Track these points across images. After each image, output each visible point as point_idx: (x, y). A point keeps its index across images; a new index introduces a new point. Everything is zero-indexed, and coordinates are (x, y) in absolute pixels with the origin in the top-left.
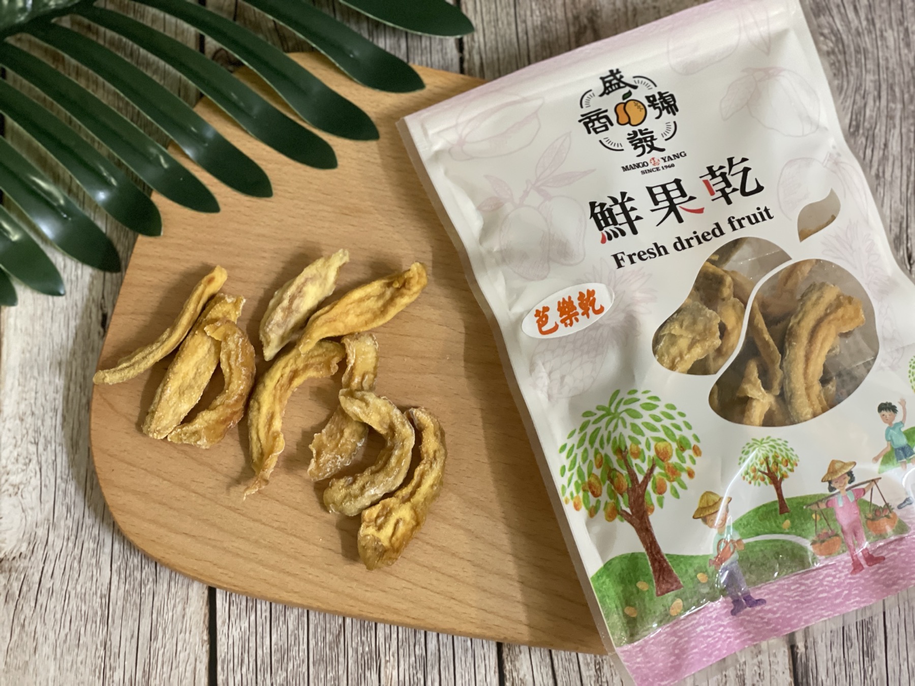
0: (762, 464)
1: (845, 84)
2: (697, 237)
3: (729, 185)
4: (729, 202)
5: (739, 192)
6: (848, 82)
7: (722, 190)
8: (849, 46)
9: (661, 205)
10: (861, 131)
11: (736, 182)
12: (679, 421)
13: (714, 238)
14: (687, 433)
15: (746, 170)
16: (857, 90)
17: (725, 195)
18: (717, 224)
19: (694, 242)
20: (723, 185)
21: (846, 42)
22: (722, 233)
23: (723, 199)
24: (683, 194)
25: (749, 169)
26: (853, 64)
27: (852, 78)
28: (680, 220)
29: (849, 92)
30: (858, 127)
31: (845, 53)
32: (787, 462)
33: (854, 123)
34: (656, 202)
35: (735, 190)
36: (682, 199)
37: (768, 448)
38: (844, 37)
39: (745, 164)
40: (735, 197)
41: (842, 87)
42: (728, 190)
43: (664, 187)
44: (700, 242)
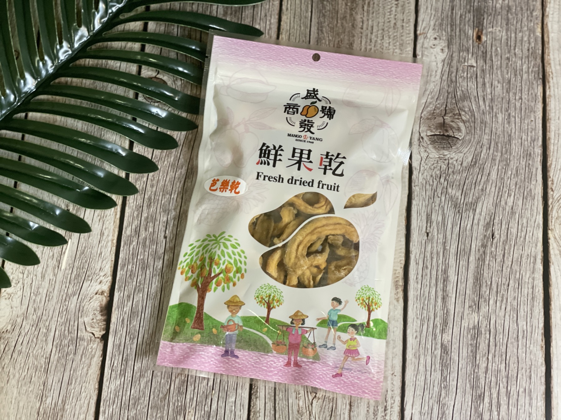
0: (266, 297)
1: (472, 139)
2: (301, 181)
3: (330, 165)
4: (325, 173)
5: (332, 171)
6: (474, 138)
7: (326, 166)
8: (477, 119)
9: (295, 158)
10: (477, 165)
11: (334, 165)
12: (243, 259)
13: (307, 186)
14: (243, 266)
15: (342, 163)
16: (479, 142)
17: (325, 169)
18: (313, 180)
19: (298, 183)
20: (328, 164)
21: (476, 117)
22: (312, 186)
23: (323, 170)
24: (308, 158)
25: (343, 163)
26: (478, 129)
27: (476, 136)
28: (299, 169)
29: (474, 144)
30: (476, 163)
31: (475, 122)
32: (278, 301)
33: (474, 160)
34: (293, 156)
35: (331, 169)
36: (306, 160)
37: (273, 291)
38: (476, 114)
39: (343, 160)
40: (329, 172)
41: (471, 140)
42: (328, 168)
43: (302, 150)
44: (300, 184)
